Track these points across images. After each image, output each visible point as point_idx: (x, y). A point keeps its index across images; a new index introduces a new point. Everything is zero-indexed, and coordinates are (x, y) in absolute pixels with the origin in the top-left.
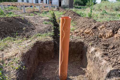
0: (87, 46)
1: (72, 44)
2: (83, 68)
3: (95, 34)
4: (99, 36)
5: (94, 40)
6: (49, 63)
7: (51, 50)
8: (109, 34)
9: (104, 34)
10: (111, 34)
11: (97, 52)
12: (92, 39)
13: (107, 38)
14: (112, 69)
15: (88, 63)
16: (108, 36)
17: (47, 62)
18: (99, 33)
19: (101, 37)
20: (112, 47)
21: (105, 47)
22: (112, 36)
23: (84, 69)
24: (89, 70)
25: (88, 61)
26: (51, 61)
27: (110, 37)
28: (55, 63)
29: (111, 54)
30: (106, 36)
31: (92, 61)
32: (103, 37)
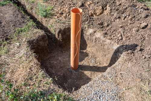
0: (82, 28)
1: (67, 31)
2: (83, 51)
3: (85, 13)
4: (90, 15)
5: (88, 20)
6: (48, 59)
7: (46, 45)
8: (99, 11)
9: (95, 11)
10: (101, 11)
11: (96, 33)
12: (85, 20)
13: (98, 16)
14: (118, 46)
15: (88, 44)
16: (99, 13)
17: (45, 59)
18: (88, 11)
19: (92, 15)
20: (107, 25)
21: (101, 26)
22: (102, 13)
23: (85, 51)
24: (90, 50)
25: (87, 43)
26: (49, 56)
27: (101, 14)
28: (54, 57)
29: (109, 32)
30: (97, 14)
31: (93, 42)
32: (94, 15)
